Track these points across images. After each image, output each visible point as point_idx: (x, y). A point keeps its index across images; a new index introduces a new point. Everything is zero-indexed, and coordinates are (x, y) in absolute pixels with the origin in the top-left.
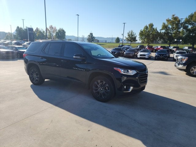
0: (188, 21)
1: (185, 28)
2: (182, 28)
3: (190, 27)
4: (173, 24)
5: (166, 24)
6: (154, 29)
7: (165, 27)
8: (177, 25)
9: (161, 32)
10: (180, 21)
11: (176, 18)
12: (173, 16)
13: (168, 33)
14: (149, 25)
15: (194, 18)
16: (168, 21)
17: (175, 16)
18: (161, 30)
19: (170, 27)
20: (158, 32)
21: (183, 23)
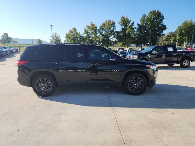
0: (102, 28)
1: (101, 33)
2: (98, 34)
3: (104, 33)
4: (92, 29)
5: (87, 29)
6: (77, 33)
7: (86, 32)
8: (95, 30)
9: (83, 36)
10: (96, 28)
11: (93, 25)
12: (92, 23)
13: (89, 37)
14: (73, 29)
15: (106, 26)
16: (88, 27)
17: (93, 23)
18: (83, 34)
19: (90, 32)
20: (81, 36)
21: (99, 29)
